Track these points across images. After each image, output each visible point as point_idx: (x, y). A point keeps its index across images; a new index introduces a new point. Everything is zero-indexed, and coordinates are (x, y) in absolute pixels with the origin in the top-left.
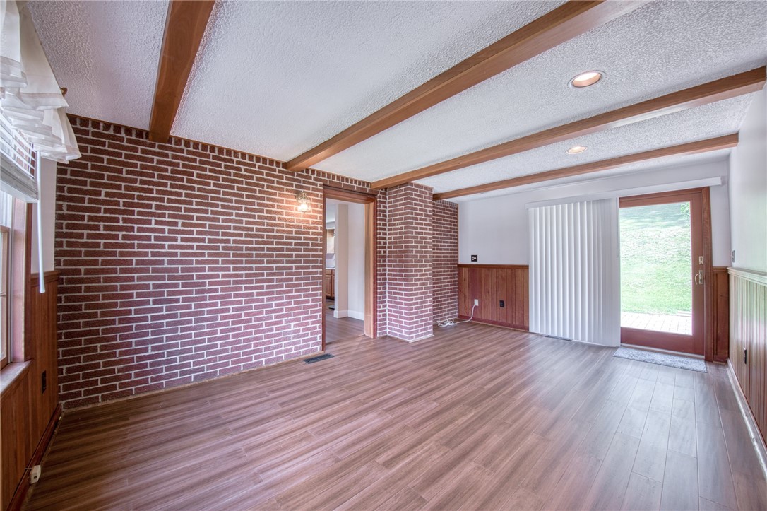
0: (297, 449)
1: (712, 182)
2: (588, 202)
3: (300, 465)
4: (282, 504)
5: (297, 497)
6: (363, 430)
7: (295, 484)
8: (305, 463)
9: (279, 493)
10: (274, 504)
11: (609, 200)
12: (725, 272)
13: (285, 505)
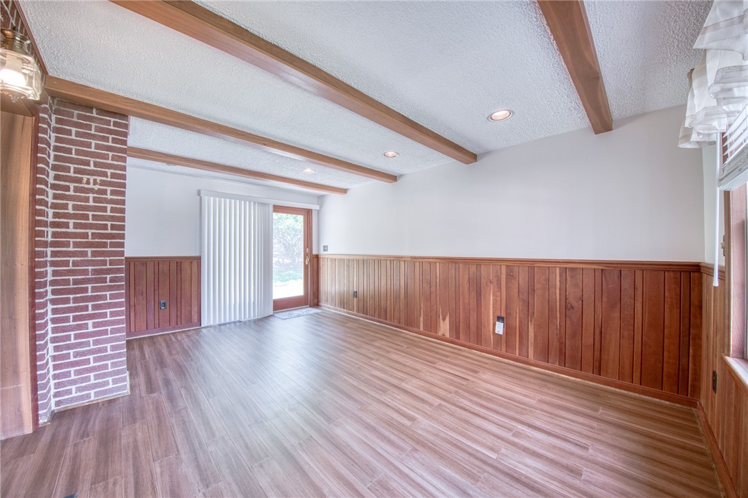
0: (405, 489)
1: (314, 207)
2: (254, 203)
3: (430, 478)
4: (480, 477)
5: (467, 469)
6: (366, 437)
7: (454, 474)
8: (425, 474)
9: (468, 483)
10: (482, 483)
11: (269, 205)
12: (317, 257)
13: (479, 475)
